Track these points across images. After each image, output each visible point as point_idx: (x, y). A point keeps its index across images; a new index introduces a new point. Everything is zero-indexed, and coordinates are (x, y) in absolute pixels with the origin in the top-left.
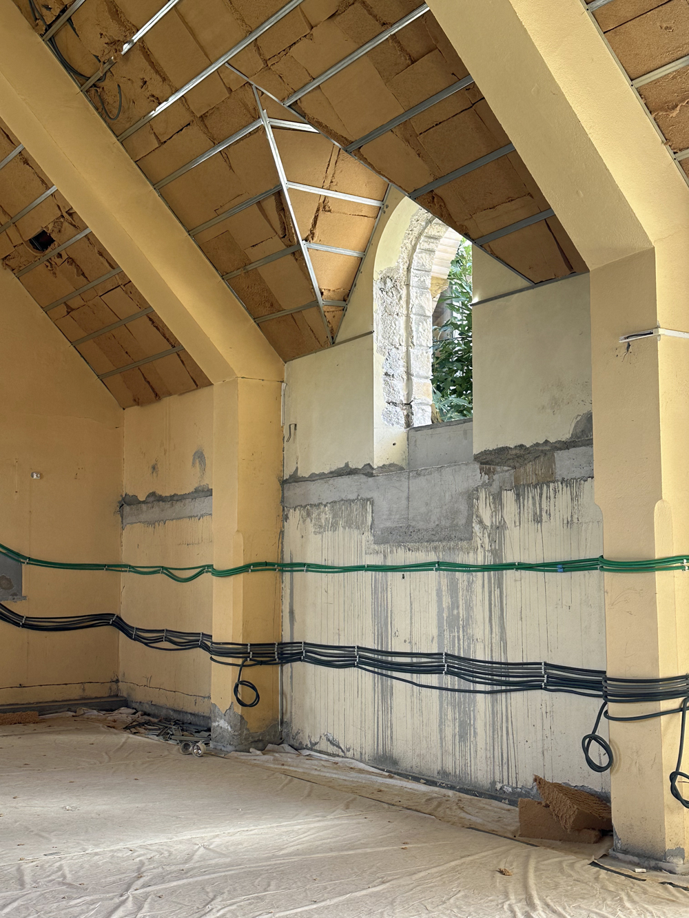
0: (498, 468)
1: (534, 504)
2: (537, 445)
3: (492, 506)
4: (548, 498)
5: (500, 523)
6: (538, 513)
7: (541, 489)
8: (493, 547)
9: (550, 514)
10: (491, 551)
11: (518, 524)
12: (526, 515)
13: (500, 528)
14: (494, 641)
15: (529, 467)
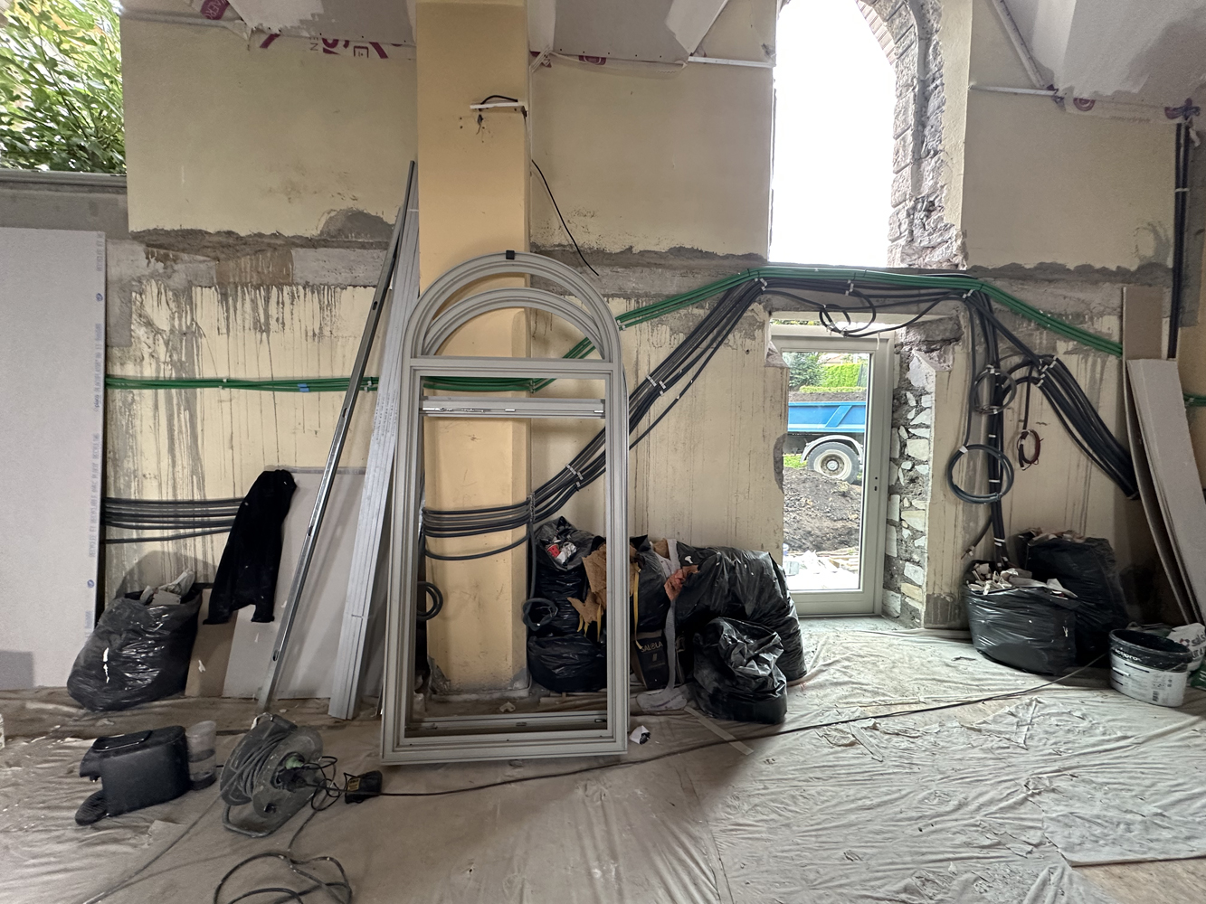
0: (185, 256)
1: (255, 308)
2: (260, 235)
3: (173, 305)
4: (280, 303)
5: (188, 327)
6: (262, 320)
7: (268, 291)
8: (175, 357)
9: (283, 323)
10: (172, 363)
11: (224, 330)
12: (239, 321)
13: (191, 334)
14: (179, 475)
15: (245, 262)
